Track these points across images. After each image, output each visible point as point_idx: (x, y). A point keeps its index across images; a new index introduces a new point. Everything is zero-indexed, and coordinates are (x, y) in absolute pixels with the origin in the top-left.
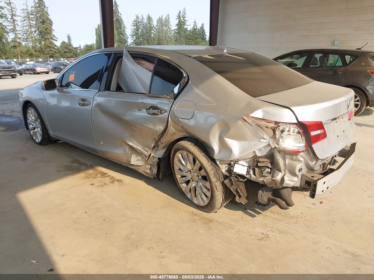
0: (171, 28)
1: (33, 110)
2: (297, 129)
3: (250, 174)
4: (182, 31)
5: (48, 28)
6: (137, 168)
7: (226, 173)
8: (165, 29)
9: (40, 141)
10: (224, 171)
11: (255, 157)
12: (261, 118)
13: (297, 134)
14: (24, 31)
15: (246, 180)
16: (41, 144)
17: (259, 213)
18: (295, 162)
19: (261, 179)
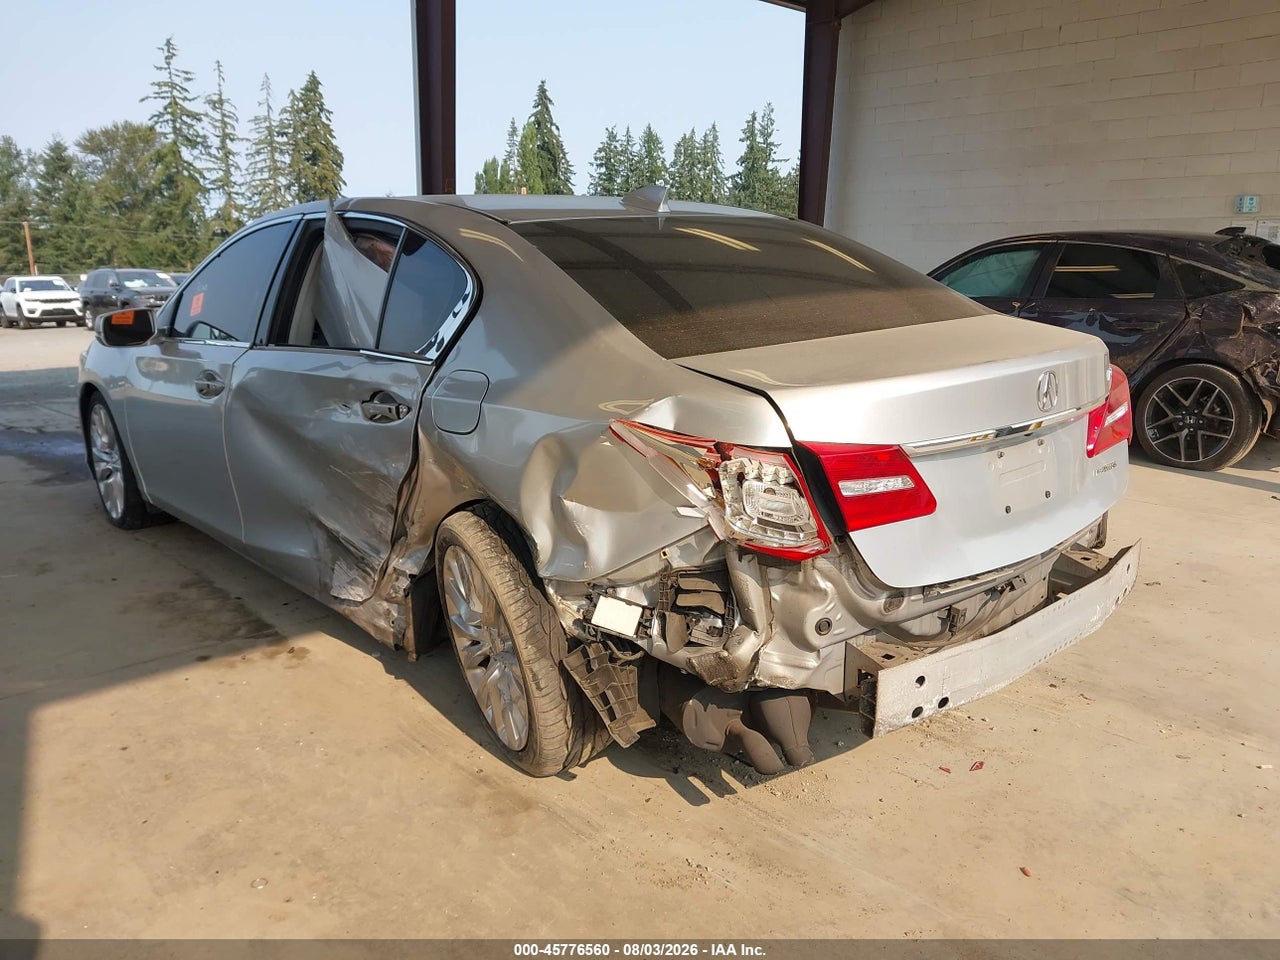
0: (721, 170)
1: (102, 413)
2: (788, 469)
3: (651, 637)
4: (759, 180)
5: (330, 174)
6: (352, 611)
7: (576, 632)
8: (702, 173)
9: (120, 515)
10: (568, 622)
11: (667, 571)
12: (671, 429)
13: (787, 488)
14: (256, 187)
15: (638, 655)
16: (123, 524)
17: (723, 790)
18: (803, 597)
19: (682, 655)
